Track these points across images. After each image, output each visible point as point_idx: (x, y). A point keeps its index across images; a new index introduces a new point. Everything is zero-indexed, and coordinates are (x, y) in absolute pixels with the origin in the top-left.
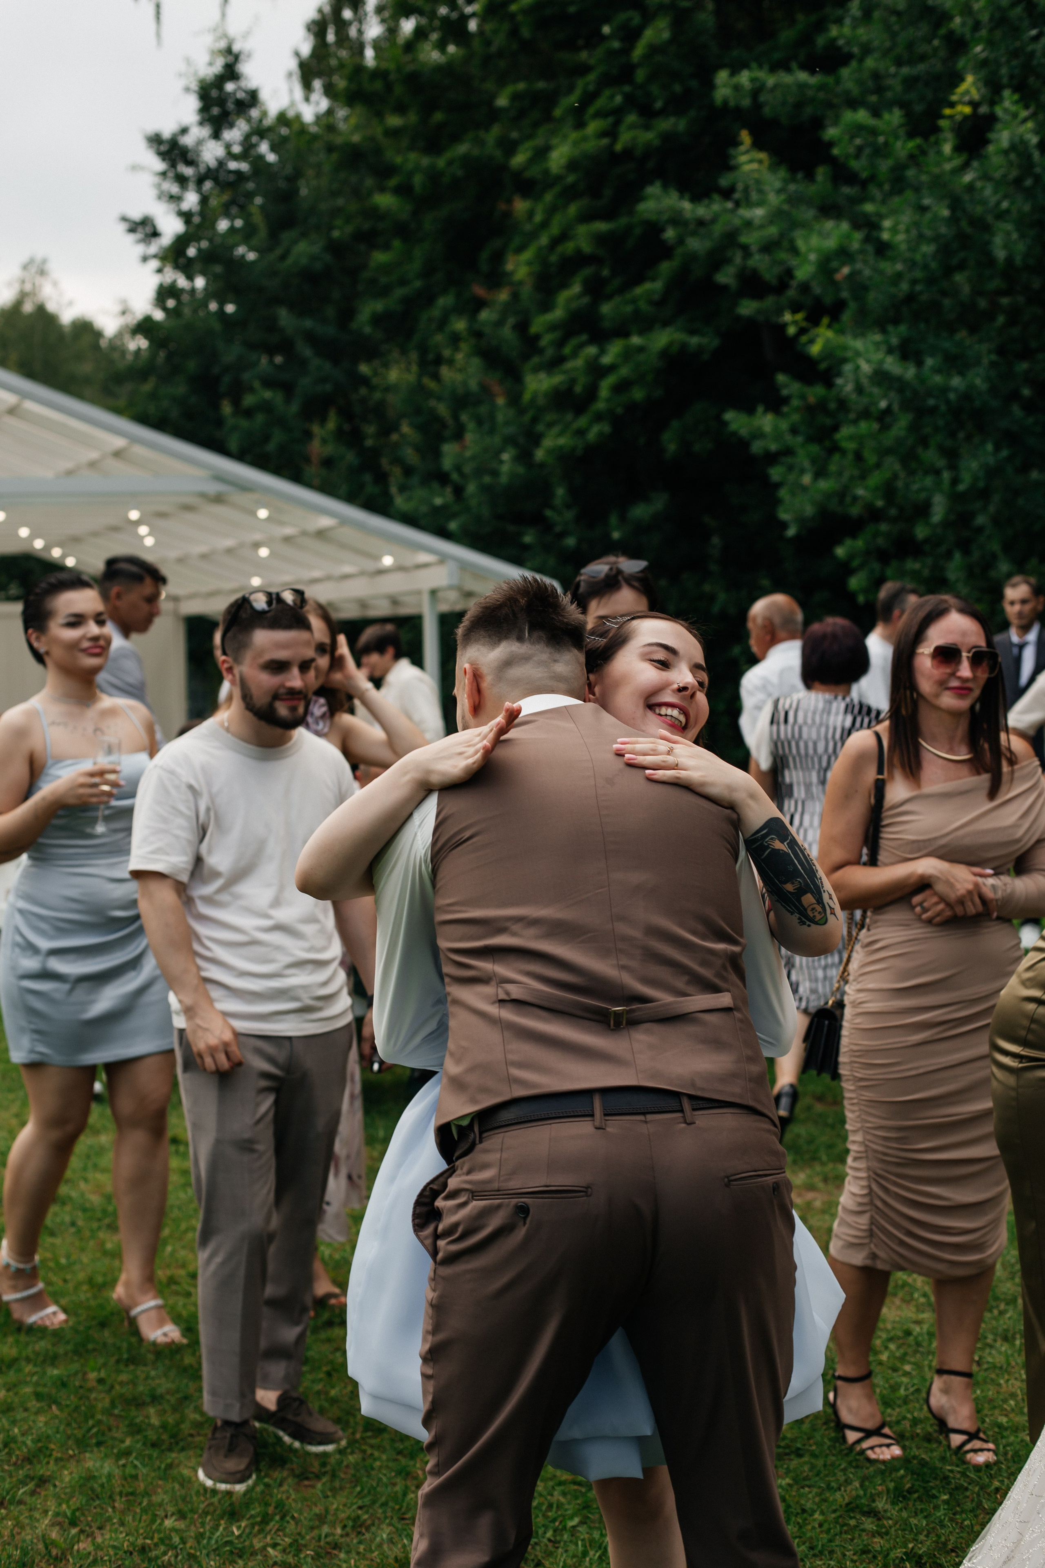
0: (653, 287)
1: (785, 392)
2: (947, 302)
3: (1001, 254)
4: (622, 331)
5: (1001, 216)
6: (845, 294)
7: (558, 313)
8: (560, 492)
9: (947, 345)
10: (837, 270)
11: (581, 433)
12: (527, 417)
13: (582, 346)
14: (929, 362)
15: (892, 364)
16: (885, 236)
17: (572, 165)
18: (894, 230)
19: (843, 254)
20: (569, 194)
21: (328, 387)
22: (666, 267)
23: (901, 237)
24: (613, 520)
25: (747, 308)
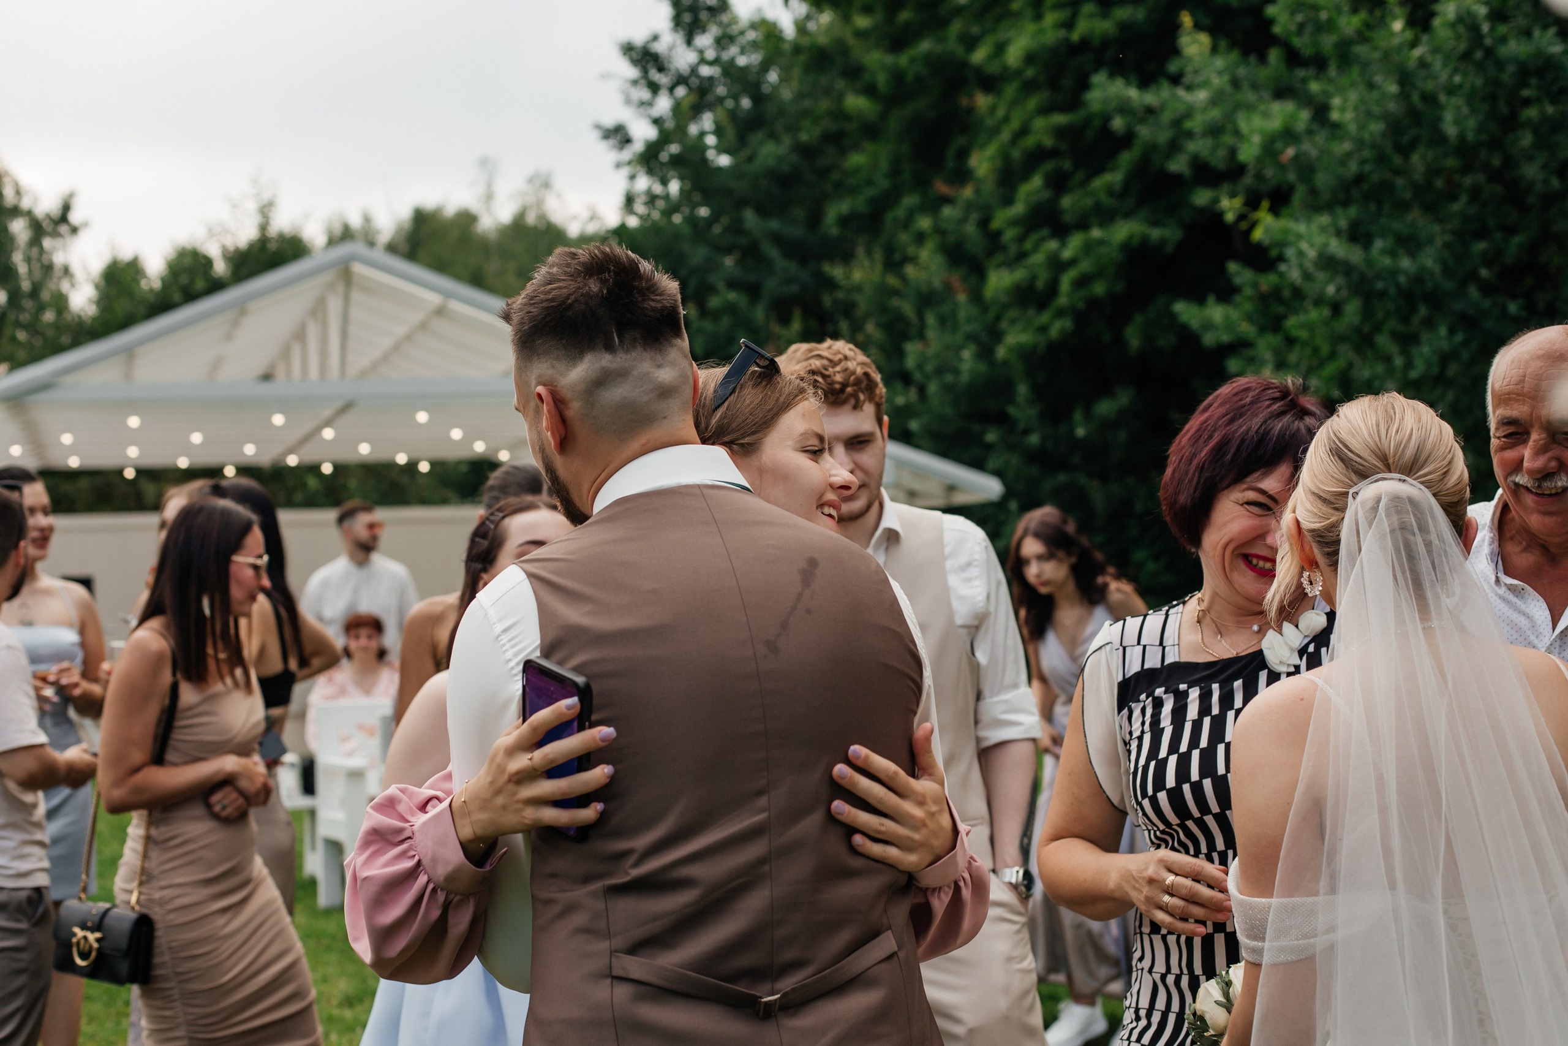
0: (1113, 178)
1: (1238, 281)
2: (1400, 182)
3: (1451, 130)
4: (1083, 225)
5: (1451, 90)
6: (1292, 177)
7: (1019, 208)
8: (1022, 390)
9: (1398, 226)
10: (1281, 152)
11: (1043, 329)
12: (991, 315)
13: (1043, 240)
14: (1378, 244)
15: (1337, 247)
16: (1335, 116)
17: (1030, 58)
18: (1343, 109)
19: (1288, 135)
20: (1029, 87)
21: (794, 289)
22: (1126, 159)
23: (1349, 116)
24: (1078, 416)
25: (1201, 197)
